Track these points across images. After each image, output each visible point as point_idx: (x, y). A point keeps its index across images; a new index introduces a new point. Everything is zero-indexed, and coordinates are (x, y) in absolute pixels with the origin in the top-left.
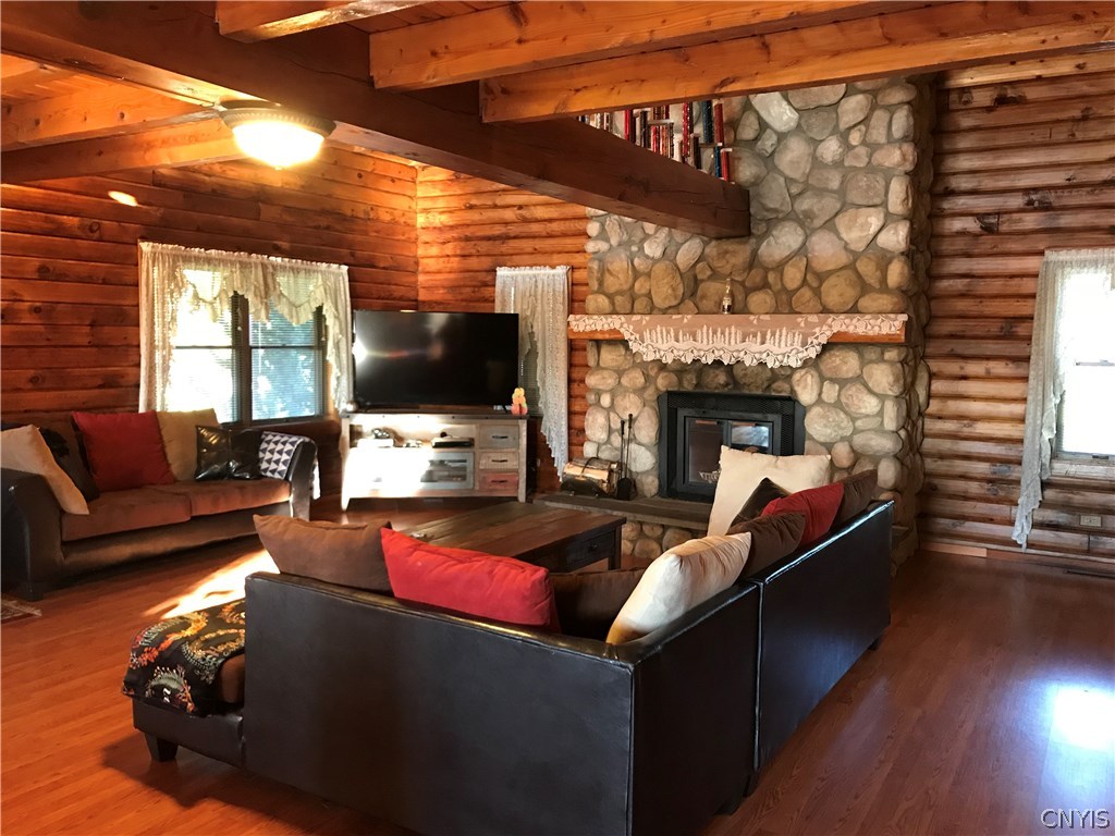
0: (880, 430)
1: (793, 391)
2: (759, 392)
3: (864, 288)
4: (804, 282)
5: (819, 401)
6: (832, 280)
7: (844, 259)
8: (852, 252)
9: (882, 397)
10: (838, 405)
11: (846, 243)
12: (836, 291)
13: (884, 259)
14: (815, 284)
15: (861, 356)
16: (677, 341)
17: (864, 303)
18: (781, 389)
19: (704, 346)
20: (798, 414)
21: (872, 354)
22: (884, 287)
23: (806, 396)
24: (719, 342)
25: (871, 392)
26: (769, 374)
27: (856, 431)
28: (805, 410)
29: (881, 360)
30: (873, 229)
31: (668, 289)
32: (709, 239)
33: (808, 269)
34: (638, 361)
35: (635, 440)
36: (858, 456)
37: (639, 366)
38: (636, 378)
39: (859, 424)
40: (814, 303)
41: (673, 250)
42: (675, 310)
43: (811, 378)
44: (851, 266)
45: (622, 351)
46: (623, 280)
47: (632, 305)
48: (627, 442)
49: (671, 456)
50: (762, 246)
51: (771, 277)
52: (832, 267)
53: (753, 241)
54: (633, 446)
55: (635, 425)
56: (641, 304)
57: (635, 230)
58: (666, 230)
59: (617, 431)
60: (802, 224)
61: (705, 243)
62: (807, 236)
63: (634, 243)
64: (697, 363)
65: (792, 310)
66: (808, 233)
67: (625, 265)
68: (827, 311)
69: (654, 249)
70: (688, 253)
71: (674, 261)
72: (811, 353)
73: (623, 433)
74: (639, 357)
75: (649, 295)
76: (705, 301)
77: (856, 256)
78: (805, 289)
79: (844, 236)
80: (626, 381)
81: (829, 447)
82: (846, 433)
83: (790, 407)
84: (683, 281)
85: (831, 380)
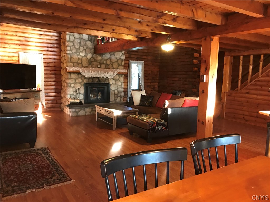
0: (122, 88)
1: (109, 82)
2: (103, 82)
3: (119, 65)
4: (110, 64)
5: (113, 84)
6: (115, 63)
7: (116, 60)
9: (122, 83)
10: (115, 84)
11: (116, 58)
12: (115, 65)
13: (122, 60)
14: (112, 64)
15: (119, 76)
16: (92, 73)
17: (119, 67)
18: (107, 82)
19: (97, 74)
20: (109, 85)
21: (120, 76)
22: (122, 65)
23: (111, 83)
24: (100, 73)
25: (120, 82)
26: (105, 79)
28: (110, 85)
29: (122, 77)
30: (121, 56)
31: (86, 63)
32: (93, 54)
33: (111, 61)
34: (80, 77)
35: (79, 93)
36: (118, 92)
37: (80, 78)
38: (80, 80)
39: (118, 87)
40: (112, 67)
41: (86, 55)
42: (87, 67)
43: (112, 80)
44: (117, 61)
45: (76, 75)
46: (76, 60)
47: (78, 65)
48: (77, 94)
49: (86, 95)
50: (103, 56)
51: (105, 62)
52: (114, 61)
53: (102, 55)
54: (79, 94)
55: (80, 90)
56: (80, 65)
57: (78, 50)
58: (85, 51)
59: (75, 91)
60: (110, 53)
61: (93, 55)
62: (111, 56)
63: (78, 53)
64: (95, 77)
65: (108, 68)
66: (111, 55)
67: (77, 57)
68: (114, 68)
69: (82, 54)
70: (89, 56)
71: (86, 57)
72: (115, 75)
73: (77, 92)
74: (80, 76)
75: (82, 63)
76: (94, 66)
77: (118, 60)
78: (110, 65)
79: (116, 56)
80: (77, 81)
81: (114, 91)
82: (117, 89)
83: (108, 85)
84: (89, 61)
85: (115, 80)
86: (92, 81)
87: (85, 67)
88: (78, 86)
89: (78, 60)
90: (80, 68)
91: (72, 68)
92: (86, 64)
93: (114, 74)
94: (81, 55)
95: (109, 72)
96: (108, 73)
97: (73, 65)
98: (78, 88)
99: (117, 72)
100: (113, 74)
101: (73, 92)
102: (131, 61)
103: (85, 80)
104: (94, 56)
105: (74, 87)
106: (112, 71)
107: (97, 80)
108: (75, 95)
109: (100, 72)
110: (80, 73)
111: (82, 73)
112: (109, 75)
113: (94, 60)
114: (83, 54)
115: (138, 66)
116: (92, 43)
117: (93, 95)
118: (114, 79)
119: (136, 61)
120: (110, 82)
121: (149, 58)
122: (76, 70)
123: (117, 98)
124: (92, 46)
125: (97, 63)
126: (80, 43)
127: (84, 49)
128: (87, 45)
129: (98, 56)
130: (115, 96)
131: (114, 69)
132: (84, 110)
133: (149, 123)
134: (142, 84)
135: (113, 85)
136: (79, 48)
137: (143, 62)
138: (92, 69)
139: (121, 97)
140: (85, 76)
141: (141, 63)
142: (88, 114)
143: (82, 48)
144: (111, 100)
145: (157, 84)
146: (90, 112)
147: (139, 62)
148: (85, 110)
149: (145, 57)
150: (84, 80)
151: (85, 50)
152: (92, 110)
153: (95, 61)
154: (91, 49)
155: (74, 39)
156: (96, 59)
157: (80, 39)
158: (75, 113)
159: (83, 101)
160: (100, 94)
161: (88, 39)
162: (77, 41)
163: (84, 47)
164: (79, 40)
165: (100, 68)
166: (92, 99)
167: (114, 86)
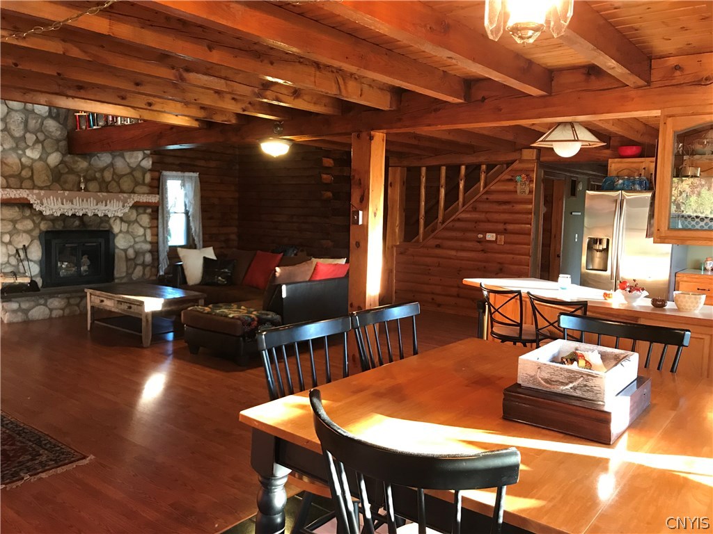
0: (145, 241)
1: (111, 227)
2: (96, 229)
3: (137, 184)
4: (113, 179)
5: (121, 231)
6: (125, 179)
7: (128, 170)
8: (130, 167)
9: (145, 228)
10: (128, 232)
11: (128, 163)
12: (126, 184)
13: (144, 171)
14: (117, 180)
15: (137, 210)
16: (63, 204)
17: (137, 189)
18: (105, 227)
19: (78, 207)
20: (111, 237)
21: (141, 210)
22: (144, 184)
23: (116, 229)
24: (85, 205)
25: (141, 226)
26: (99, 220)
27: (136, 243)
28: (115, 236)
29: (145, 213)
30: (140, 159)
31: (44, 177)
32: (63, 152)
33: (114, 173)
34: (27, 215)
35: (28, 260)
36: (137, 253)
37: (27, 218)
38: (28, 224)
39: (137, 240)
40: (117, 188)
41: (44, 156)
42: (48, 188)
43: (118, 221)
44: (131, 173)
45: (17, 209)
46: (16, 169)
47: (22, 183)
48: (22, 261)
49: (48, 265)
50: (93, 159)
51: (98, 175)
52: (123, 173)
53: (88, 157)
54: (26, 263)
55: (28, 251)
56: (27, 183)
57: (20, 143)
58: (40, 145)
59: (12, 255)
60: (111, 154)
61: (64, 155)
62: (113, 159)
63: (20, 149)
64: (74, 215)
65: (108, 192)
66: (114, 157)
67: (17, 161)
68: (122, 192)
69: (33, 154)
70: (54, 159)
71: (45, 161)
72: (127, 210)
73: (19, 256)
74: (28, 213)
75: (31, 178)
76: (67, 185)
77: (133, 170)
78: (113, 182)
79: (128, 160)
80: (19, 226)
81: (125, 251)
82: (132, 244)
83: (108, 235)
84: (52, 174)
85: (125, 222)
86: (64, 227)
87: (41, 188)
88: (23, 240)
89: (22, 170)
90: (27, 191)
91: (6, 192)
92: (44, 181)
93: (123, 206)
94: (28, 157)
95: (110, 202)
96: (108, 203)
97: (7, 182)
98: (24, 246)
99: (133, 202)
100: (121, 206)
101: (9, 256)
102: (165, 173)
103: (43, 222)
104: (68, 158)
105: (10, 243)
106: (118, 200)
107: (77, 223)
108: (13, 266)
109: (87, 201)
110: (30, 206)
111: (34, 206)
112: (112, 209)
113: (67, 170)
114: (36, 153)
115: (183, 185)
116: (59, 123)
117: (66, 263)
118: (125, 219)
119: (179, 174)
120: (114, 227)
121: (213, 164)
122: (17, 196)
123: (135, 269)
124: (59, 133)
125: (77, 178)
126: (26, 123)
127: (37, 141)
128: (47, 128)
129: (80, 159)
130: (129, 263)
131: (124, 193)
132: (45, 305)
133: (241, 321)
134: (197, 230)
135: (121, 235)
136: (23, 138)
137: (196, 175)
138: (64, 193)
139: (144, 265)
140: (44, 213)
141: (190, 178)
142: (55, 314)
143: (31, 138)
144: (117, 274)
145: (235, 230)
146: (63, 309)
147: (187, 174)
148: (48, 303)
149: (202, 163)
150: (40, 223)
151: (42, 142)
152: (69, 302)
153: (71, 171)
154: (58, 141)
155: (6, 111)
156: (73, 167)
157: (23, 113)
158: (20, 314)
159: (39, 281)
160: (85, 259)
161: (47, 114)
162: (16, 118)
163: (39, 134)
164: (23, 116)
165: (86, 190)
166: (62, 273)
167: (124, 238)
